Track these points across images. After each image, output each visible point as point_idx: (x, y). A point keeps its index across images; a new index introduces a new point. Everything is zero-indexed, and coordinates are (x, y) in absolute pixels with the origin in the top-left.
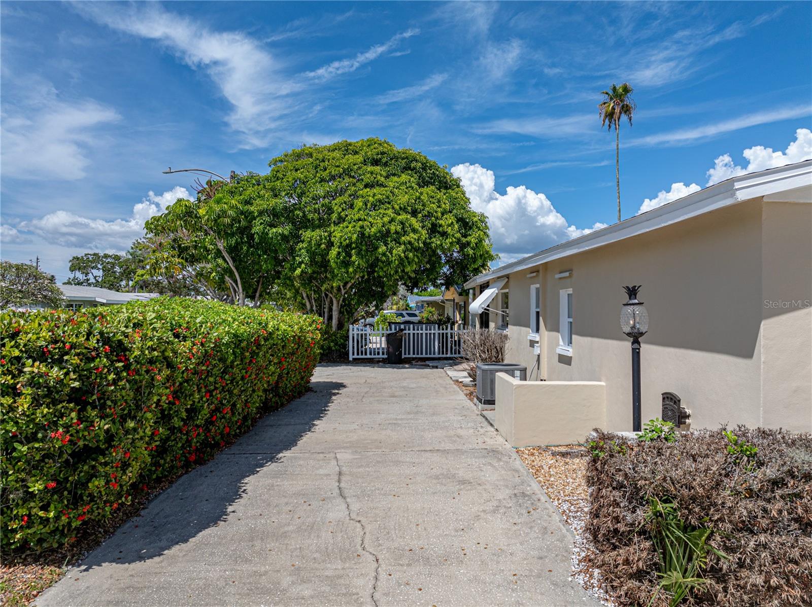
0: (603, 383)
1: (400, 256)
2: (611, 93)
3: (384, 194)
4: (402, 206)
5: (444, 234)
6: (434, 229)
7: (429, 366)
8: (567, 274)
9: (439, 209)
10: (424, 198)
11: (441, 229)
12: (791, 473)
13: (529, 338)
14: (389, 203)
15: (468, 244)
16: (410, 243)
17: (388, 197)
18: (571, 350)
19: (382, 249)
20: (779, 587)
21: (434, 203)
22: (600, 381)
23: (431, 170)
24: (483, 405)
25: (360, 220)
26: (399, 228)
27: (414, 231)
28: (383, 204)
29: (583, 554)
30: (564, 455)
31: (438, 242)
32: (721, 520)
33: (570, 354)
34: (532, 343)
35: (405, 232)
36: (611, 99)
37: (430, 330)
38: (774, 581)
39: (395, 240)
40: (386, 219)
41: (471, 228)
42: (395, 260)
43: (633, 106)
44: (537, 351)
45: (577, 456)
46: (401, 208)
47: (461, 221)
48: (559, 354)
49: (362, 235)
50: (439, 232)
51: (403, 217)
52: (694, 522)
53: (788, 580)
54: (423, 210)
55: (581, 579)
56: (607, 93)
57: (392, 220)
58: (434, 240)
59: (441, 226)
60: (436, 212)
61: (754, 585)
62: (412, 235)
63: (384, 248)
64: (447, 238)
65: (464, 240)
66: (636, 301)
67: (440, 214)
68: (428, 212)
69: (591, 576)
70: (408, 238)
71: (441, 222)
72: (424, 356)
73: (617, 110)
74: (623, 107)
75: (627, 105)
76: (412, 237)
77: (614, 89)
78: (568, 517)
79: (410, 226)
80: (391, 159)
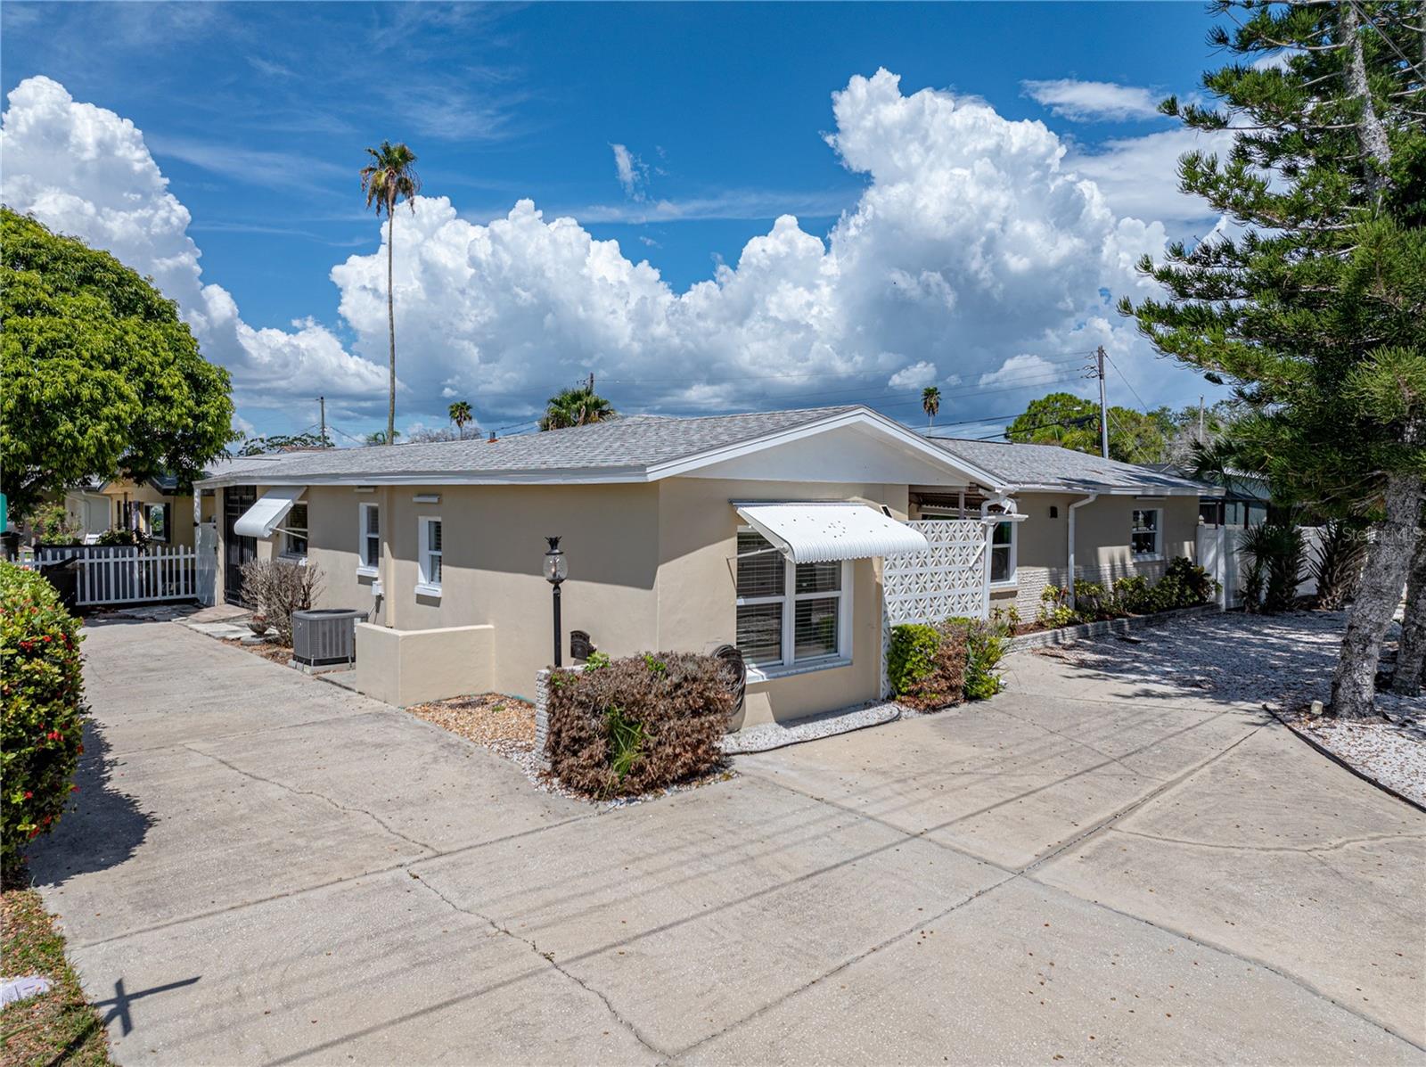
0: (490, 626)
1: (100, 440)
2: (381, 153)
3: (61, 331)
4: (95, 353)
5: (167, 400)
6: (150, 393)
7: (133, 617)
8: (435, 500)
9: (156, 360)
10: (131, 338)
11: (161, 393)
12: (686, 679)
13: (358, 573)
14: (71, 346)
15: (204, 416)
16: (118, 418)
17: (68, 337)
18: (440, 590)
19: (66, 426)
20: (680, 754)
21: (146, 348)
22: (487, 624)
23: (131, 287)
24: (313, 667)
25: (18, 374)
26: (97, 393)
27: (122, 397)
28: (60, 347)
29: (537, 773)
30: (463, 706)
31: (158, 414)
32: (649, 715)
33: (438, 595)
34: (366, 581)
35: (108, 399)
36: (382, 165)
37: (124, 556)
38: (678, 751)
39: (89, 412)
40: (72, 377)
41: (205, 390)
42: (89, 445)
43: (416, 182)
44: (377, 589)
45: (478, 705)
46: (93, 357)
47: (190, 377)
48: (418, 595)
49: (23, 400)
50: (158, 398)
51: (99, 373)
52: (634, 719)
53: (685, 748)
54: (130, 359)
55: (544, 788)
56: (375, 154)
57: (83, 379)
58: (150, 409)
59: (160, 387)
60: (151, 364)
61: (667, 756)
62: (120, 405)
63: (70, 426)
64: (171, 408)
65: (197, 411)
66: (557, 551)
67: (158, 369)
68: (140, 364)
69: (552, 784)
70: (115, 411)
71: (161, 381)
72: (113, 600)
73: (392, 186)
74: (400, 181)
75: (406, 180)
76: (122, 408)
77: (387, 151)
78: (506, 753)
79: (115, 388)
80: (55, 259)
